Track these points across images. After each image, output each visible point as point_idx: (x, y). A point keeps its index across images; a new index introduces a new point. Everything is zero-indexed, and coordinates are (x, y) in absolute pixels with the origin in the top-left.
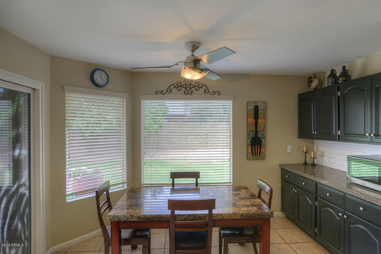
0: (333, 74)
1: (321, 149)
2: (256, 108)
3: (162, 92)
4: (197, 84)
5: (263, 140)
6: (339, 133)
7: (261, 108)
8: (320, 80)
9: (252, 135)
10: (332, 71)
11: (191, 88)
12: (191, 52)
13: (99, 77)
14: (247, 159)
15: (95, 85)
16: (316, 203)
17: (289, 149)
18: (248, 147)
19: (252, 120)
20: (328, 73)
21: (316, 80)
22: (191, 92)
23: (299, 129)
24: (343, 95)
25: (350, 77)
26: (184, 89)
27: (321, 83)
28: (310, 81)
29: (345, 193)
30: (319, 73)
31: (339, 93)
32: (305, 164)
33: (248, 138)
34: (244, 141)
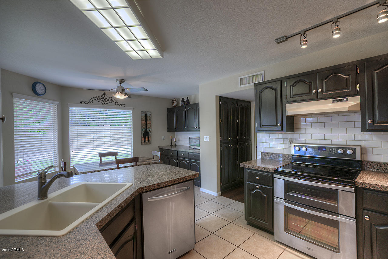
0: (183, 100)
1: (178, 137)
2: (146, 115)
3: (85, 102)
4: (111, 99)
5: (150, 133)
6: (186, 127)
7: (148, 115)
8: (177, 102)
9: (144, 130)
10: (183, 99)
11: (106, 101)
12: (119, 84)
13: (39, 88)
14: (142, 144)
15: (35, 94)
16: (178, 161)
17: (163, 137)
18: (142, 138)
19: (144, 122)
20: (181, 100)
21: (176, 102)
22: (107, 104)
23: (168, 127)
24: (187, 110)
25: (190, 102)
26: (101, 101)
27: (178, 103)
28: (173, 102)
29: (189, 152)
30: (177, 98)
31: (185, 109)
32: (171, 145)
33: (142, 132)
34: (140, 134)
